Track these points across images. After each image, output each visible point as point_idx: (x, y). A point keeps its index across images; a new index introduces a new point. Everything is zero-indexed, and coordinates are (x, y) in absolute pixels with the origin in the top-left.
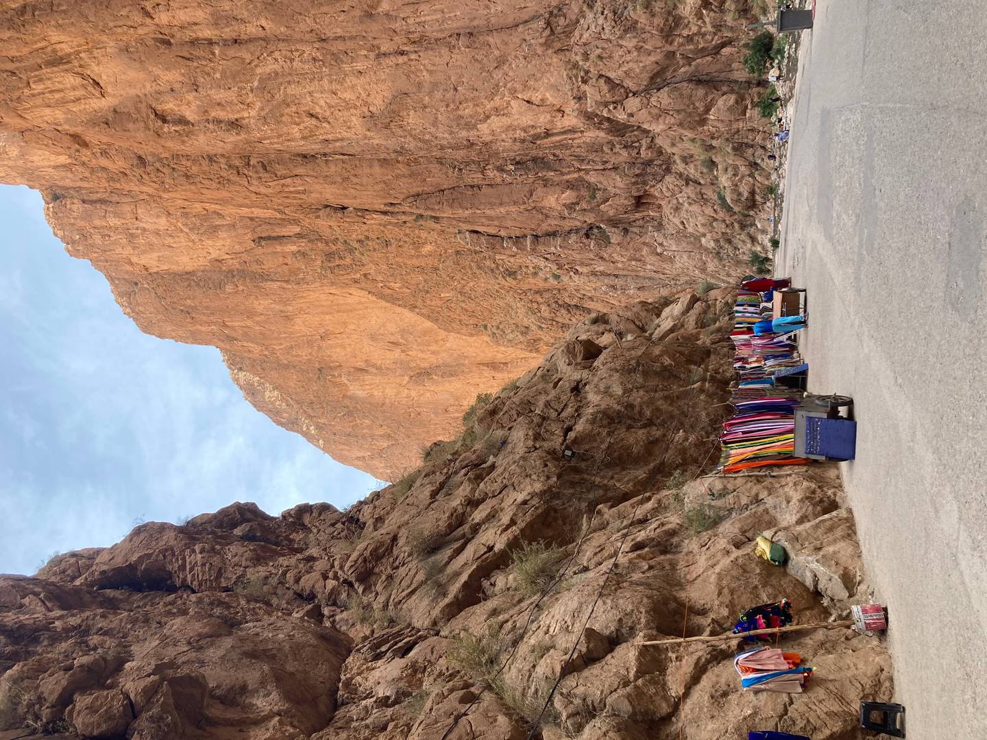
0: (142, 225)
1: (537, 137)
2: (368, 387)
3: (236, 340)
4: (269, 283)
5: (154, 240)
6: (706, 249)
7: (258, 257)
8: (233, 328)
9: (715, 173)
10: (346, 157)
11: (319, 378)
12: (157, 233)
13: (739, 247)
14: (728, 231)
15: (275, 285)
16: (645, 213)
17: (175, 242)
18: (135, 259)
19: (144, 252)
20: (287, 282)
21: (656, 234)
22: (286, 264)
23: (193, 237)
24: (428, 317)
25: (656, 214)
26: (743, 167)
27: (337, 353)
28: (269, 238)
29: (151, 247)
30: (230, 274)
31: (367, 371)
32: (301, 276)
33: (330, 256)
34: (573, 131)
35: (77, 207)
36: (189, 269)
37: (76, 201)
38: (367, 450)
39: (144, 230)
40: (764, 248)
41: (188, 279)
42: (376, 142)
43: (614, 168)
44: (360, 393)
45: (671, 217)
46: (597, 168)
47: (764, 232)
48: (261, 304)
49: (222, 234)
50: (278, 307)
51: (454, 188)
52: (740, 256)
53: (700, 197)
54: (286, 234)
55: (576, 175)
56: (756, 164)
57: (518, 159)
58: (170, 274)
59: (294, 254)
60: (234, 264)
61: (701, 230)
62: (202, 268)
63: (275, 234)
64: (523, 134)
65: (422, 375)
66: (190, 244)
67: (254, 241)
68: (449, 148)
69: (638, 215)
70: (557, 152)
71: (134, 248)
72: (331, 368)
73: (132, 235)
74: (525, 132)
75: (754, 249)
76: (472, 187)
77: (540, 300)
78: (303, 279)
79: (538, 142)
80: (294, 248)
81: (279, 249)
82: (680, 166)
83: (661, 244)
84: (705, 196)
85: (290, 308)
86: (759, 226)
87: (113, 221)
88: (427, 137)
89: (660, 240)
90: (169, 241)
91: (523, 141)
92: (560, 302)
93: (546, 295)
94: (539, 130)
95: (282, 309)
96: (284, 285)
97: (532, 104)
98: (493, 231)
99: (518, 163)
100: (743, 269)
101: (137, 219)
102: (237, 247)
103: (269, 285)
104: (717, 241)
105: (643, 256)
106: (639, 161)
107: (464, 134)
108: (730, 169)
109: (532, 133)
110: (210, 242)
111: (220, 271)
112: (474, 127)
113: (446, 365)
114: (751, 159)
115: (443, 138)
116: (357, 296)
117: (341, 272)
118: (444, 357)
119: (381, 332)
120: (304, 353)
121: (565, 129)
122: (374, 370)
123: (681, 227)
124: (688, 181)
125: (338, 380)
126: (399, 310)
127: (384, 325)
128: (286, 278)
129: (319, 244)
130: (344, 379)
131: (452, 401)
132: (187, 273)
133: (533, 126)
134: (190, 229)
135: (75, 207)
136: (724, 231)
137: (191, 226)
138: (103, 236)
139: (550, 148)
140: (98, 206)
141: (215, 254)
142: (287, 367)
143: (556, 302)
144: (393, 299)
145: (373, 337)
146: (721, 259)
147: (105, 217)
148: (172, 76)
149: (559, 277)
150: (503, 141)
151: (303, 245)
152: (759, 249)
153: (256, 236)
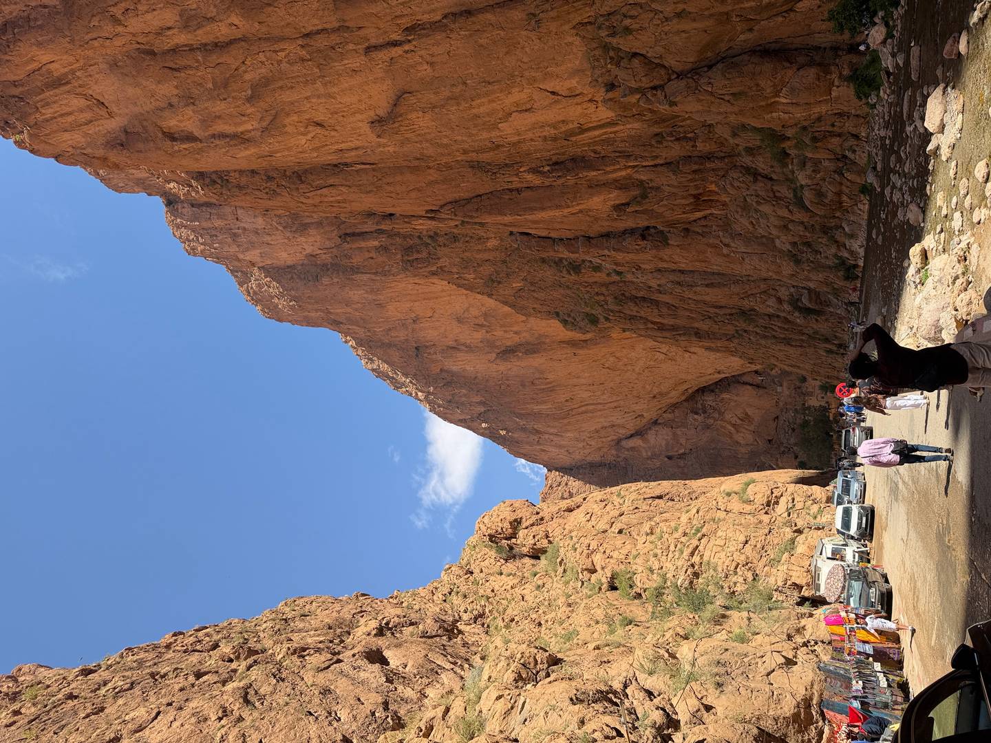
0: (242, 225)
1: (572, 133)
2: (461, 363)
3: (342, 323)
4: (360, 275)
5: (254, 239)
6: (781, 251)
7: (346, 252)
8: (337, 314)
9: (790, 167)
10: (368, 166)
11: (417, 356)
12: (256, 232)
13: (821, 250)
14: (807, 234)
15: (365, 277)
16: (709, 212)
17: (272, 240)
18: (241, 256)
19: (247, 249)
20: (376, 273)
21: (721, 233)
22: (372, 258)
23: (288, 234)
24: (505, 303)
25: (719, 212)
26: (827, 162)
27: (429, 333)
28: (353, 234)
29: (252, 245)
30: (325, 268)
31: (458, 349)
32: (387, 268)
33: (408, 250)
34: (612, 124)
35: (187, 210)
36: (289, 263)
37: (185, 205)
38: (467, 414)
39: (245, 229)
40: (852, 253)
41: (290, 272)
42: (391, 149)
43: (666, 164)
44: (454, 368)
45: (737, 216)
46: (647, 164)
47: (852, 236)
48: (356, 294)
49: (312, 231)
50: (370, 297)
51: (491, 192)
52: (823, 261)
53: (771, 195)
54: (367, 230)
55: (623, 173)
56: (845, 157)
57: (554, 159)
58: (274, 268)
59: (377, 248)
60: (326, 258)
61: (774, 232)
62: (301, 262)
63: (357, 231)
64: (553, 131)
65: (508, 352)
66: (286, 241)
67: (340, 237)
68: (474, 151)
69: (699, 215)
70: (598, 148)
71: (238, 246)
72: (427, 347)
73: (235, 235)
74: (555, 128)
75: (840, 254)
76: (511, 190)
77: (606, 293)
78: (389, 271)
79: (574, 139)
80: (376, 243)
81: (363, 244)
82: (747, 160)
83: (727, 245)
84: (778, 194)
85: (382, 298)
86: (847, 229)
87: (218, 223)
88: (445, 141)
89: (726, 241)
90: (267, 239)
91: (555, 139)
92: (627, 294)
93: (612, 288)
94: (571, 126)
95: (374, 298)
96: (373, 277)
97: (558, 95)
98: (543, 234)
99: (556, 163)
100: (825, 274)
101: (237, 219)
102: (327, 243)
103: (358, 277)
104: (794, 244)
105: (707, 257)
106: (696, 153)
107: (485, 135)
108: (809, 165)
109: (563, 129)
110: (303, 239)
111: (316, 265)
112: (495, 127)
113: (528, 343)
114: (838, 150)
115: (463, 141)
116: (440, 285)
117: (419, 265)
118: (526, 336)
119: (466, 315)
120: (402, 335)
121: (603, 122)
122: (463, 348)
123: (750, 227)
124: (755, 175)
125: (434, 356)
126: (480, 296)
127: (467, 310)
128: (374, 271)
129: (398, 239)
130: (439, 357)
131: (537, 375)
132: (288, 267)
133: (563, 121)
134: (284, 227)
135: (185, 211)
136: (802, 233)
137: (284, 225)
138: (211, 236)
139: (589, 145)
140: (204, 209)
141: (309, 250)
142: (390, 345)
143: (623, 294)
144: (470, 288)
145: (460, 320)
146: (798, 262)
147: (210, 218)
148: (167, 89)
149: (622, 273)
150: (532, 140)
151: (384, 239)
152: (846, 255)
153: (341, 232)
